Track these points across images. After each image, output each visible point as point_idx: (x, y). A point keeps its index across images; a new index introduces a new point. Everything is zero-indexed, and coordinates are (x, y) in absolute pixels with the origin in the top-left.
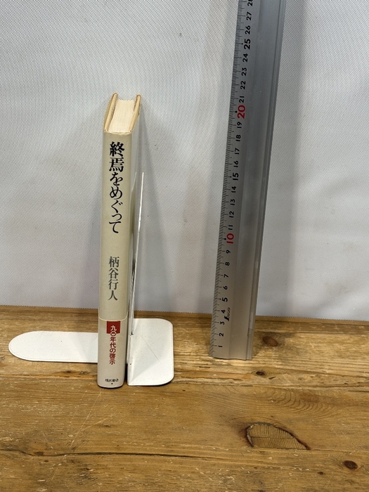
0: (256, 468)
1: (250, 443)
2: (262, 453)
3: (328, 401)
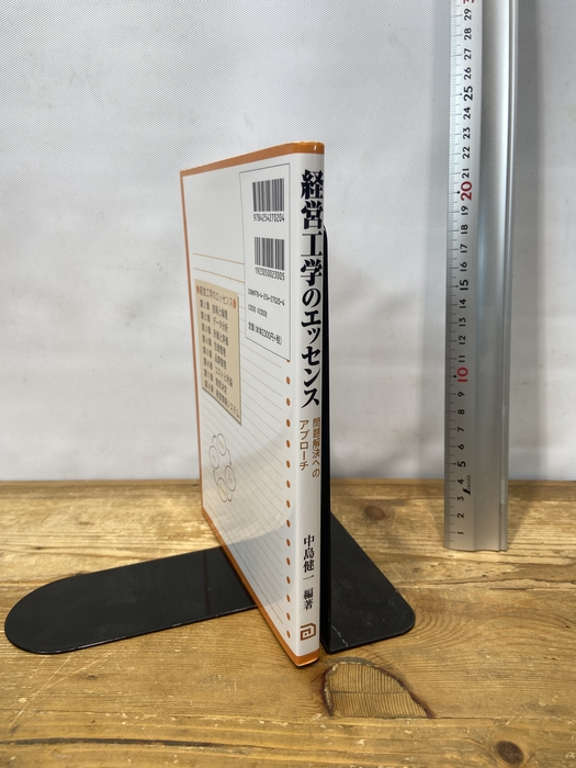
1: (327, 707)
2: (347, 729)
3: (460, 608)
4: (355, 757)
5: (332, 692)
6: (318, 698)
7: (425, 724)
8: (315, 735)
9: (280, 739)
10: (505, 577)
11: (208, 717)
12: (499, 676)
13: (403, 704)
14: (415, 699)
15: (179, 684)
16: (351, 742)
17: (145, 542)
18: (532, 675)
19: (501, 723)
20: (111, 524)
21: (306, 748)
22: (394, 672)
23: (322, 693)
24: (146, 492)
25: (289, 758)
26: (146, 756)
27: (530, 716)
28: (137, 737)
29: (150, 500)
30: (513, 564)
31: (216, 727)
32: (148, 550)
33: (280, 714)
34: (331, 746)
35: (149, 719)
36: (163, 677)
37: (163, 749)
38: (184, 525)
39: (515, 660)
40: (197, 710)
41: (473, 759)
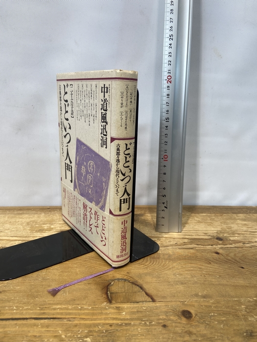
0: (111, 326)
1: (109, 300)
2: (118, 308)
3: (166, 257)
4: (121, 320)
5: (111, 293)
6: (105, 296)
7: (152, 304)
8: (104, 312)
9: (87, 314)
10: (185, 244)
11: (55, 307)
12: (182, 283)
13: (142, 296)
14: (147, 294)
15: (41, 293)
16: (119, 313)
17: (24, 234)
18: (196, 283)
19: (183, 302)
20: (7, 226)
21: (99, 317)
22: (138, 284)
23: (107, 294)
24: (25, 212)
25: (92, 322)
26: (25, 324)
27: (195, 299)
28: (21, 317)
29: (26, 215)
30: (188, 239)
31: (58, 311)
32: (26, 237)
33: (88, 303)
34: (111, 316)
35: (27, 309)
36: (33, 291)
37: (33, 321)
38: (43, 226)
39: (189, 277)
40: (49, 304)
41: (172, 318)
